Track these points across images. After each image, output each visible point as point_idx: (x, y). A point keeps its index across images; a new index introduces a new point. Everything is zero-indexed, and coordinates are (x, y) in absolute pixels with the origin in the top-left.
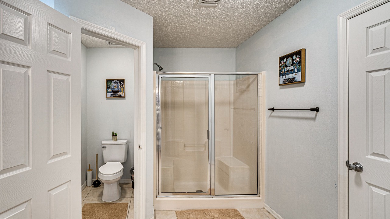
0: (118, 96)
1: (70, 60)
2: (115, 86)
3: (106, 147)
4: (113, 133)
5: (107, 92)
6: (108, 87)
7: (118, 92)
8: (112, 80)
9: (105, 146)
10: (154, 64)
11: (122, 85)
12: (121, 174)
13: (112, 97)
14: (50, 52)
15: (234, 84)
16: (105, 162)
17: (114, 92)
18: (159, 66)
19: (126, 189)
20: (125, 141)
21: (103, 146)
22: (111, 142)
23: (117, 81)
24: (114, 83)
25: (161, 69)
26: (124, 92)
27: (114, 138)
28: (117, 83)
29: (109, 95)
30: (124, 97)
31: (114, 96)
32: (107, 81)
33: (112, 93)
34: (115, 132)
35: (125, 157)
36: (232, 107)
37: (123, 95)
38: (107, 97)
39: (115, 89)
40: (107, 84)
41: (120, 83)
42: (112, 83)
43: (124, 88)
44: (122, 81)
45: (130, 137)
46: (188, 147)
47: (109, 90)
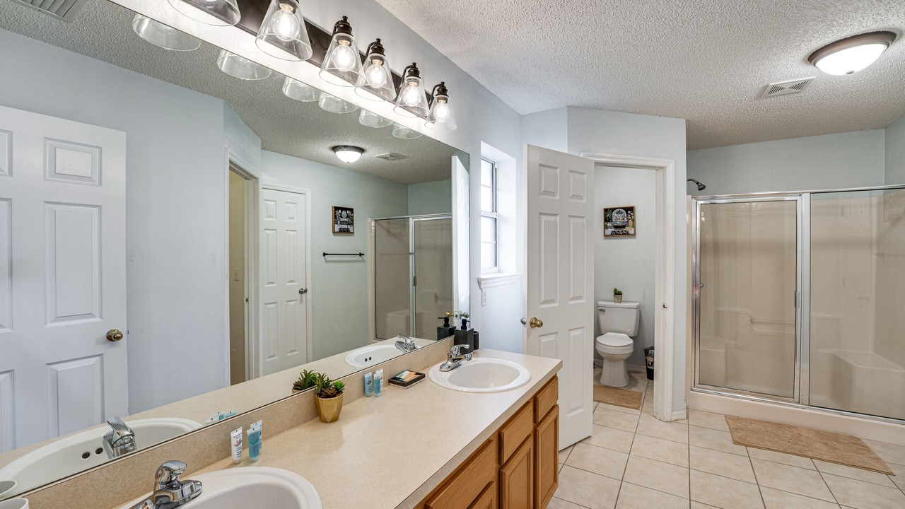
0: (624, 234)
1: (585, 201)
2: (618, 218)
3: (604, 311)
4: (616, 290)
5: (606, 227)
6: (607, 220)
7: (624, 227)
8: (613, 210)
9: (604, 308)
10: (688, 180)
11: (631, 216)
12: (630, 350)
13: (614, 234)
14: (571, 198)
15: (879, 205)
16: (603, 332)
17: (616, 227)
18: (698, 183)
19: (637, 378)
20: (635, 305)
21: (600, 308)
22: (613, 304)
23: (622, 210)
24: (617, 213)
25: (702, 188)
26: (634, 226)
27: (617, 298)
28: (622, 213)
29: (609, 232)
30: (634, 235)
31: (617, 234)
32: (606, 210)
33: (613, 230)
34: (619, 290)
35: (635, 328)
36: (875, 251)
37: (631, 232)
38: (606, 236)
39: (619, 223)
40: (605, 215)
41: (627, 213)
42: (614, 214)
43: (633, 220)
44: (630, 210)
45: (644, 298)
46: (758, 323)
47: (609, 224)
